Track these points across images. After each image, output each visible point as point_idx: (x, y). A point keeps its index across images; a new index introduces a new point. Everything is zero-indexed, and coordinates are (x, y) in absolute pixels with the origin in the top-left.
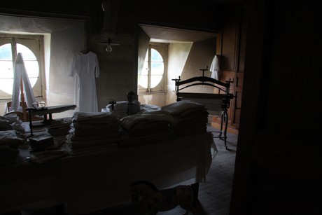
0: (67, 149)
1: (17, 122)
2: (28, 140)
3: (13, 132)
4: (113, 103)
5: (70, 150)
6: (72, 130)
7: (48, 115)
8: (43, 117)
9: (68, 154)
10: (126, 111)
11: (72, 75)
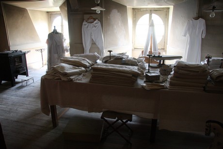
0: (167, 85)
1: (143, 63)
2: (145, 74)
3: (136, 67)
4: (209, 58)
5: (168, 85)
6: (172, 73)
7: (162, 61)
8: (159, 61)
9: (167, 88)
10: (220, 66)
11: (185, 36)
